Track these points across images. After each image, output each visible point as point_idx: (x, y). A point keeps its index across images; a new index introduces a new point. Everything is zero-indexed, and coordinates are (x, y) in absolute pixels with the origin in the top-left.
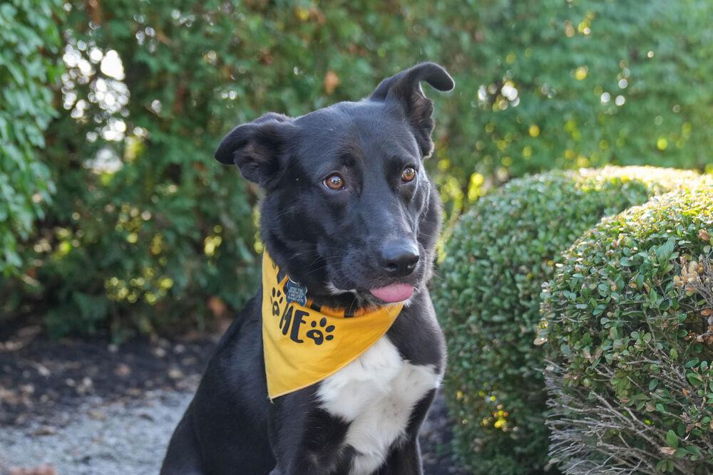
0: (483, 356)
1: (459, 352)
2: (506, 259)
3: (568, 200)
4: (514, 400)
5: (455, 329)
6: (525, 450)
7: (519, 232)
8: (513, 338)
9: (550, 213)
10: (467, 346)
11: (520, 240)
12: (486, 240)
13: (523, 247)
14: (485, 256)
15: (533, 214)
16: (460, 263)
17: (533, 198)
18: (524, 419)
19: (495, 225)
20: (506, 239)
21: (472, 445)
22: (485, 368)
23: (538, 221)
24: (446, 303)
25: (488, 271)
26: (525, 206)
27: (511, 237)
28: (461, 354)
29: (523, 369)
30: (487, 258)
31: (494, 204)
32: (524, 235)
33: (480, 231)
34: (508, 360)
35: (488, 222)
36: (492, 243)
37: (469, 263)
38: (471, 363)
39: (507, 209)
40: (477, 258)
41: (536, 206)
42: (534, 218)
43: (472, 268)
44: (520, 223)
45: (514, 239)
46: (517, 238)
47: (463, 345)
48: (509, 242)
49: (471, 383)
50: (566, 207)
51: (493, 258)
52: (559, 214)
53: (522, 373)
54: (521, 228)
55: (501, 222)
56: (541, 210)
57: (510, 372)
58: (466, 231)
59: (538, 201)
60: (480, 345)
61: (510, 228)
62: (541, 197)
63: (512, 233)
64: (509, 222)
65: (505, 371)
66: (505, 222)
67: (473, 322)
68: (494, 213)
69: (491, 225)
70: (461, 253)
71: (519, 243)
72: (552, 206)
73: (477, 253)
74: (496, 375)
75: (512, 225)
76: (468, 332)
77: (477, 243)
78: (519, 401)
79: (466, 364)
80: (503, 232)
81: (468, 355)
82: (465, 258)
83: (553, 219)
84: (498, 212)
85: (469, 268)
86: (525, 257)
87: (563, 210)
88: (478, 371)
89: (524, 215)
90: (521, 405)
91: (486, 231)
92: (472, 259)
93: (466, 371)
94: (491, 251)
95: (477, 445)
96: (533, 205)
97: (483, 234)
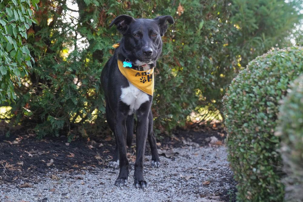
0: (251, 146)
1: (238, 143)
2: (263, 93)
3: (298, 61)
4: (269, 170)
5: (236, 131)
6: (276, 199)
7: (270, 78)
8: (268, 135)
9: (288, 68)
10: (243, 140)
11: (271, 82)
12: (253, 83)
13: (272, 87)
14: (251, 91)
15: (279, 69)
16: (239, 95)
17: (279, 60)
18: (275, 181)
19: (257, 75)
20: (263, 82)
21: (246, 195)
22: (252, 152)
23: (281, 72)
24: (231, 117)
25: (254, 99)
26: (274, 65)
27: (266, 81)
28: (240, 145)
29: (274, 153)
30: (253, 93)
31: (258, 64)
32: (273, 79)
33: (249, 78)
34: (265, 148)
35: (254, 73)
36: (256, 84)
37: (243, 95)
38: (245, 150)
39: (265, 66)
40: (247, 92)
41: (280, 64)
42: (279, 70)
43: (245, 98)
44: (271, 73)
45: (268, 82)
46: (270, 81)
47: (241, 140)
48: (265, 84)
49: (245, 160)
50: (297, 64)
51: (256, 92)
52: (293, 68)
53: (273, 155)
54: (272, 76)
55: (261, 73)
56: (282, 66)
57: (267, 154)
58: (242, 78)
59: (282, 62)
60: (250, 139)
61: (266, 76)
62: (283, 59)
63: (267, 79)
64: (265, 73)
65: (264, 154)
66: (263, 73)
67: (246, 127)
68: (257, 69)
69: (255, 75)
70: (239, 90)
71: (270, 84)
72: (289, 64)
73: (247, 90)
74: (259, 156)
75: (267, 75)
76: (243, 132)
77: (247, 85)
78: (271, 171)
79: (242, 150)
80: (261, 78)
81: (243, 145)
82: (241, 93)
83: (289, 71)
84: (260, 68)
85: (243, 98)
86: (273, 92)
87: (295, 66)
88: (248, 154)
89: (273, 70)
90: (273, 173)
91: (252, 78)
92: (244, 93)
93: (242, 154)
94: (255, 89)
95: (248, 195)
96: (279, 63)
97: (251, 80)
